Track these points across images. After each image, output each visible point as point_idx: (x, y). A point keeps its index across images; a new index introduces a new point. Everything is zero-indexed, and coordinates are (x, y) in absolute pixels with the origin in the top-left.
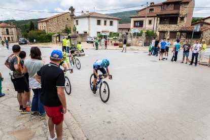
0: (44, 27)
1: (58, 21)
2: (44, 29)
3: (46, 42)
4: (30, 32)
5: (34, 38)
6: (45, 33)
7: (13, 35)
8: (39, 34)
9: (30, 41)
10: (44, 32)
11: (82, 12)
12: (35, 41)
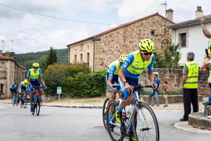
0: (85, 56)
1: (125, 38)
2: (85, 60)
3: (90, 96)
4: (49, 67)
5: (59, 85)
6: (89, 72)
7: (5, 78)
8: (72, 73)
9: (47, 94)
10: (85, 68)
11: (199, 9)
12: (59, 91)
